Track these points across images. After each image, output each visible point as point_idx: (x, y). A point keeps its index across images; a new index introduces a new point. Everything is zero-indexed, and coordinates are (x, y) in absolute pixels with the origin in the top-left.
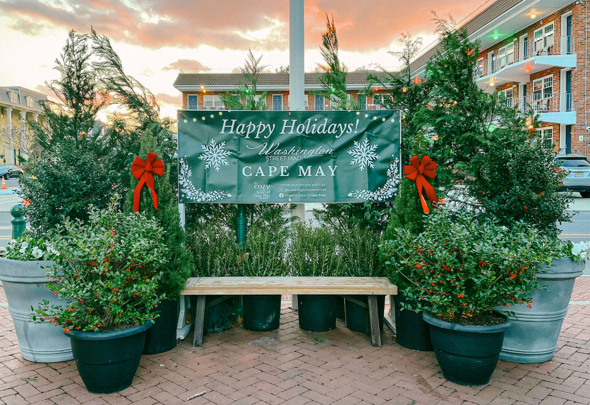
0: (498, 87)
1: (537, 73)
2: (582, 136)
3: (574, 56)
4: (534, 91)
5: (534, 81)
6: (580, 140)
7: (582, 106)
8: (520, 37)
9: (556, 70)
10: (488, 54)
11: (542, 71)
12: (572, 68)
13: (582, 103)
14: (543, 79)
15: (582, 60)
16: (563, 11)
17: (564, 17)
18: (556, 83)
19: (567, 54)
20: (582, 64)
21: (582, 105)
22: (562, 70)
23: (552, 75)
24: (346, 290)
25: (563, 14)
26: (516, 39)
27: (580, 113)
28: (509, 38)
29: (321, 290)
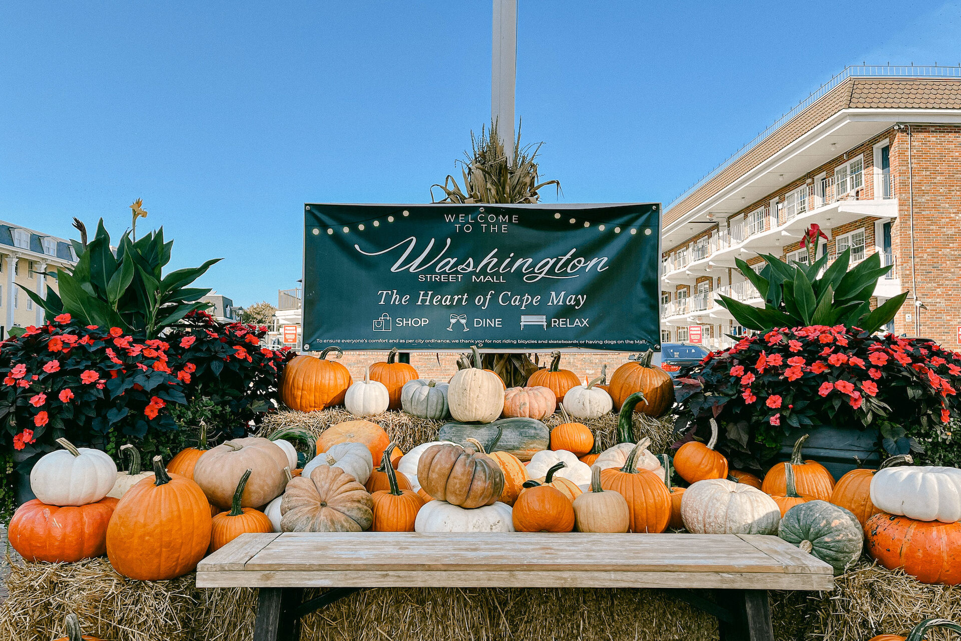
0: (785, 248)
1: (842, 227)
2: (910, 315)
3: (895, 202)
4: (837, 252)
5: (838, 238)
6: (907, 321)
7: (908, 272)
8: (816, 178)
9: (868, 221)
10: (771, 201)
11: (849, 224)
12: (892, 219)
13: (908, 268)
14: (849, 235)
15: (906, 208)
16: (875, 140)
17: (878, 148)
18: (869, 241)
19: (884, 198)
20: (906, 213)
21: (908, 270)
22: (876, 222)
23: (863, 229)
24: (683, 575)
25: (875, 143)
26: (809, 181)
27: (906, 282)
28: (799, 179)
29: (613, 575)
